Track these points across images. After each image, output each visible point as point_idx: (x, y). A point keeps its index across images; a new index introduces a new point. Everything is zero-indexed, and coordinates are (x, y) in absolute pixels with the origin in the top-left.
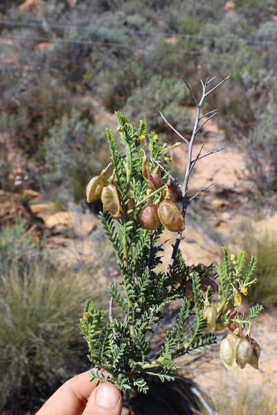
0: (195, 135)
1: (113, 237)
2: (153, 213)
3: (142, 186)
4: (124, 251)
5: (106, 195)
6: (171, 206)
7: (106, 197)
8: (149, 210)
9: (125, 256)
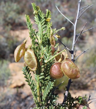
0: (78, 20)
1: (31, 83)
2: (58, 68)
3: (48, 51)
4: (38, 91)
5: (28, 56)
6: (70, 62)
7: (28, 58)
8: (56, 67)
9: (38, 94)
